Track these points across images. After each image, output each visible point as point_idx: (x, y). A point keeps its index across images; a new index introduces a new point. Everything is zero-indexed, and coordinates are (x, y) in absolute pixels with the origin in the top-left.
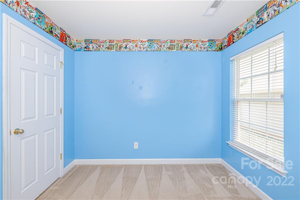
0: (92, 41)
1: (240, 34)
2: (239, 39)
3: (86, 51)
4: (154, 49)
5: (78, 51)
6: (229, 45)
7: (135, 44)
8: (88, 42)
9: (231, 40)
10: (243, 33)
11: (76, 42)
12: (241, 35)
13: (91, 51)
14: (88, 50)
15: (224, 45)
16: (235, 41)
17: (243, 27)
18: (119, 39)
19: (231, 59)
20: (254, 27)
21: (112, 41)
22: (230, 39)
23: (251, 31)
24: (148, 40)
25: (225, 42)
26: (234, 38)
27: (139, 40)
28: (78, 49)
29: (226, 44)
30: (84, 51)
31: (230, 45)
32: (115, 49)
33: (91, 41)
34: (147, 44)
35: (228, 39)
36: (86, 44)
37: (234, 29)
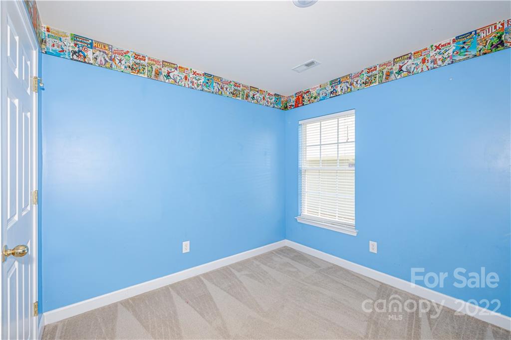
0: (94, 45)
1: (312, 97)
2: (310, 103)
3: (75, 60)
4: (212, 90)
5: (52, 54)
6: (296, 106)
7: (184, 74)
8: (81, 42)
9: (300, 100)
10: (315, 98)
11: (47, 33)
12: (313, 99)
13: (92, 64)
14: (82, 60)
15: (291, 104)
16: (305, 103)
17: (314, 92)
18: (155, 58)
19: (300, 122)
20: (328, 95)
21: (141, 57)
22: (298, 99)
23: (324, 98)
24: (205, 74)
25: (292, 101)
26: (304, 100)
27: (191, 69)
28: (51, 51)
29: (294, 104)
30: (72, 59)
31: (298, 106)
32: (146, 73)
33: (91, 44)
34: (202, 80)
35: (295, 98)
36: (76, 45)
37: (304, 90)
